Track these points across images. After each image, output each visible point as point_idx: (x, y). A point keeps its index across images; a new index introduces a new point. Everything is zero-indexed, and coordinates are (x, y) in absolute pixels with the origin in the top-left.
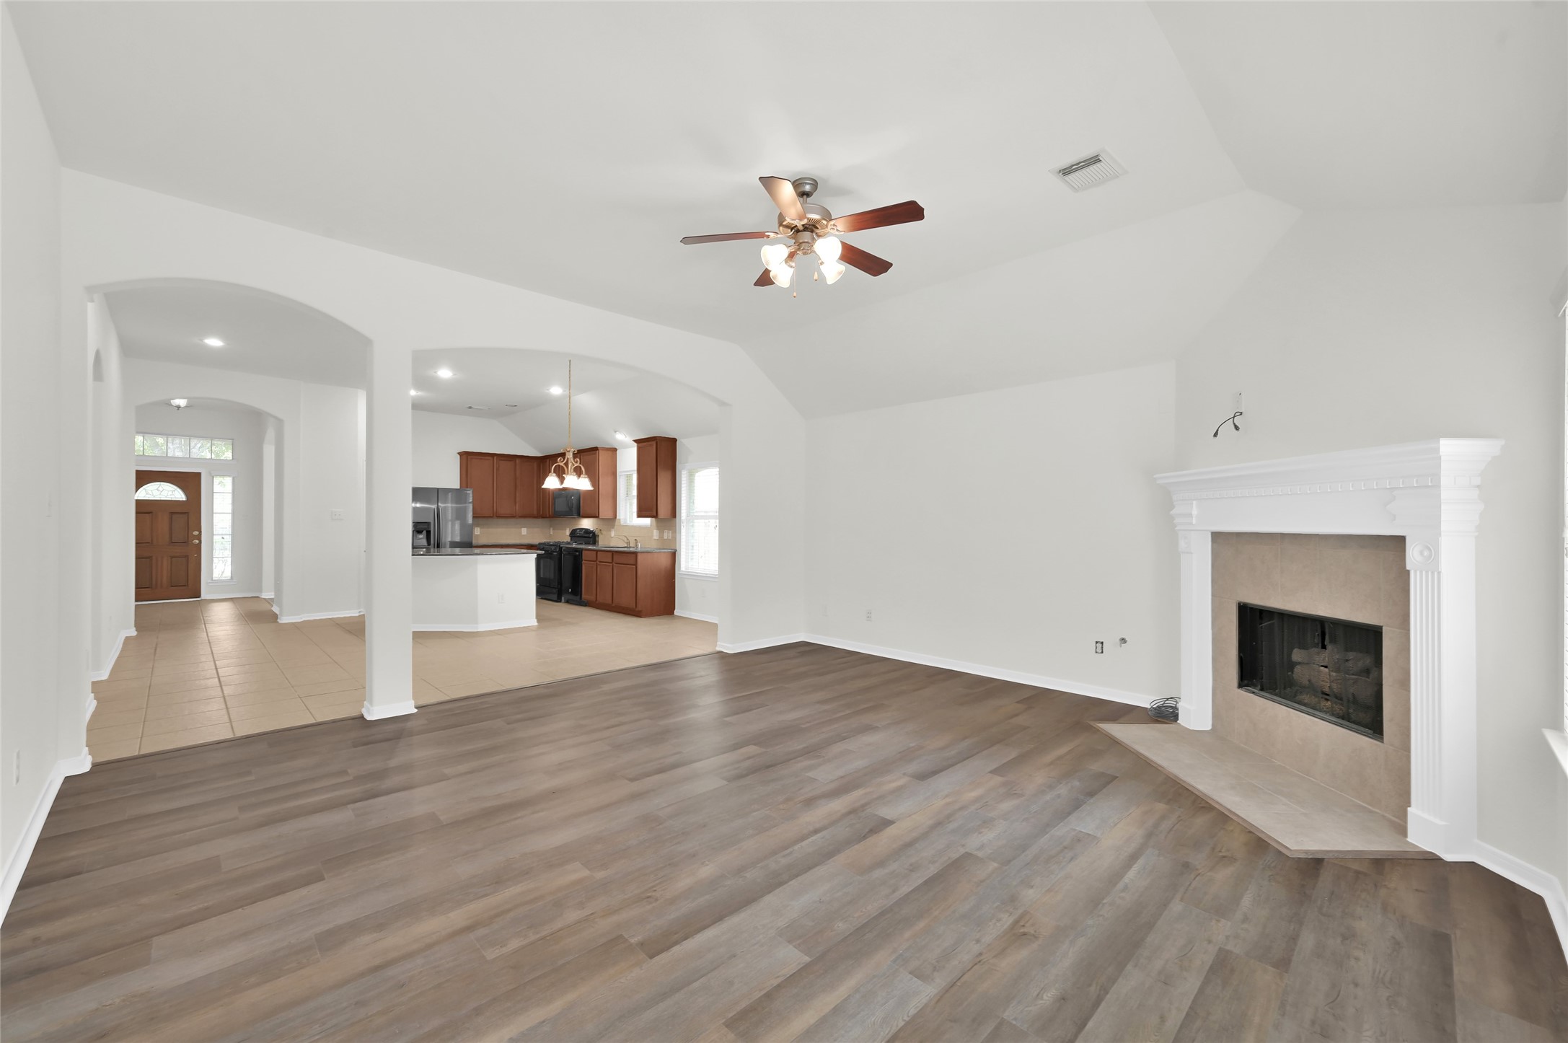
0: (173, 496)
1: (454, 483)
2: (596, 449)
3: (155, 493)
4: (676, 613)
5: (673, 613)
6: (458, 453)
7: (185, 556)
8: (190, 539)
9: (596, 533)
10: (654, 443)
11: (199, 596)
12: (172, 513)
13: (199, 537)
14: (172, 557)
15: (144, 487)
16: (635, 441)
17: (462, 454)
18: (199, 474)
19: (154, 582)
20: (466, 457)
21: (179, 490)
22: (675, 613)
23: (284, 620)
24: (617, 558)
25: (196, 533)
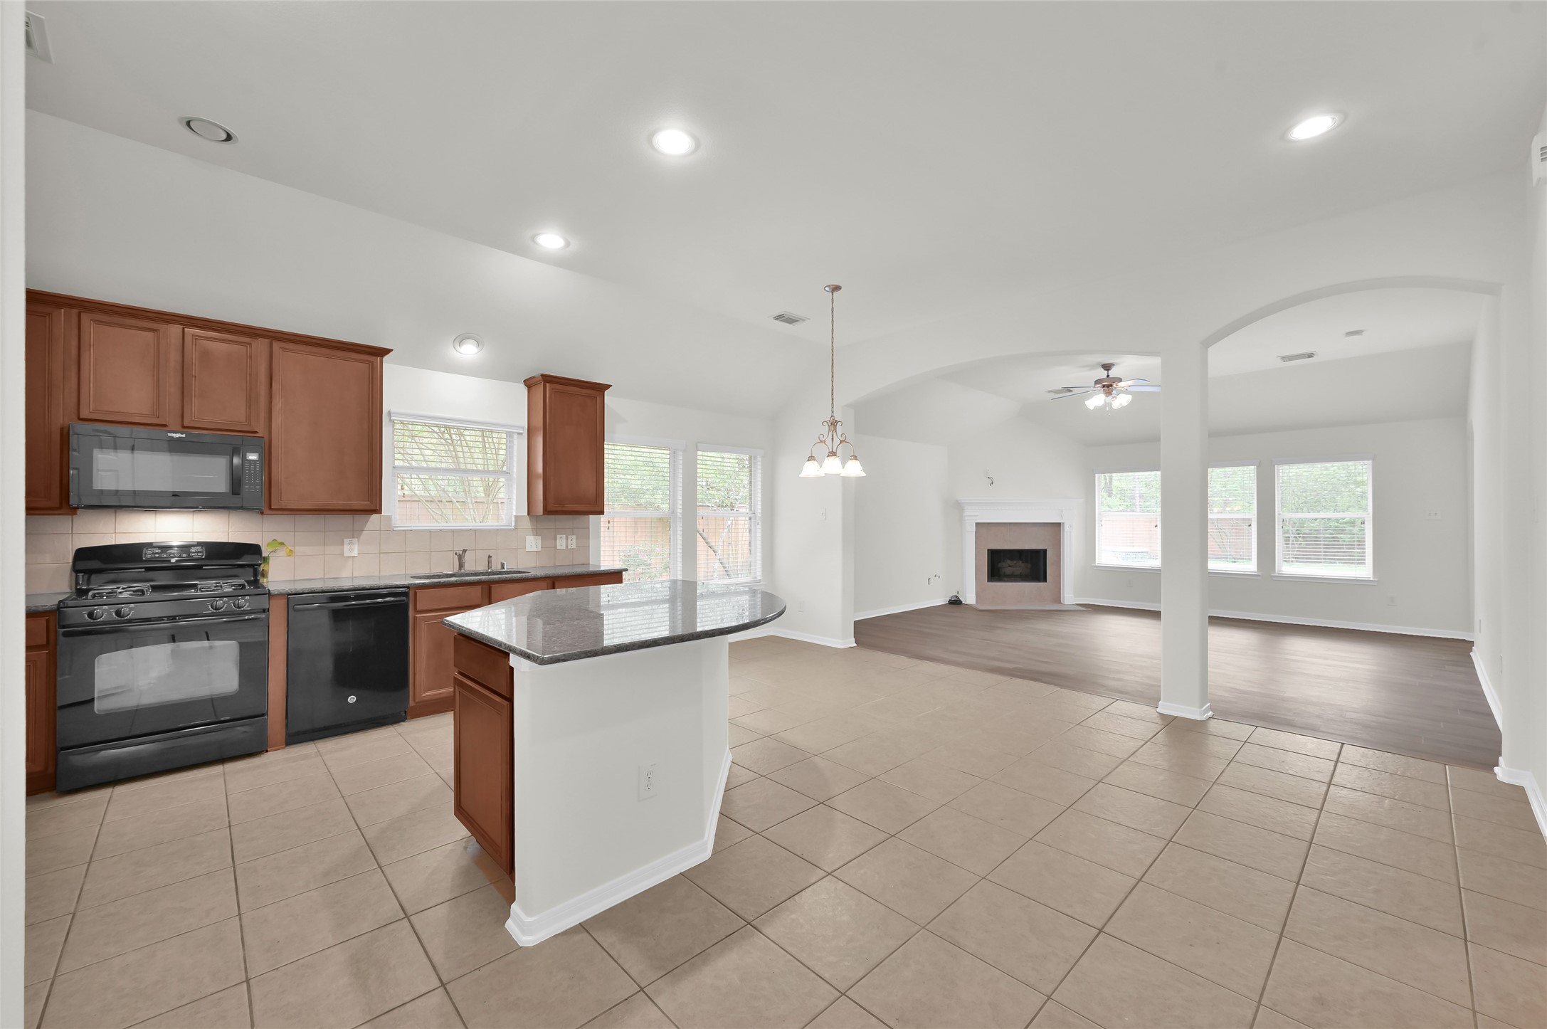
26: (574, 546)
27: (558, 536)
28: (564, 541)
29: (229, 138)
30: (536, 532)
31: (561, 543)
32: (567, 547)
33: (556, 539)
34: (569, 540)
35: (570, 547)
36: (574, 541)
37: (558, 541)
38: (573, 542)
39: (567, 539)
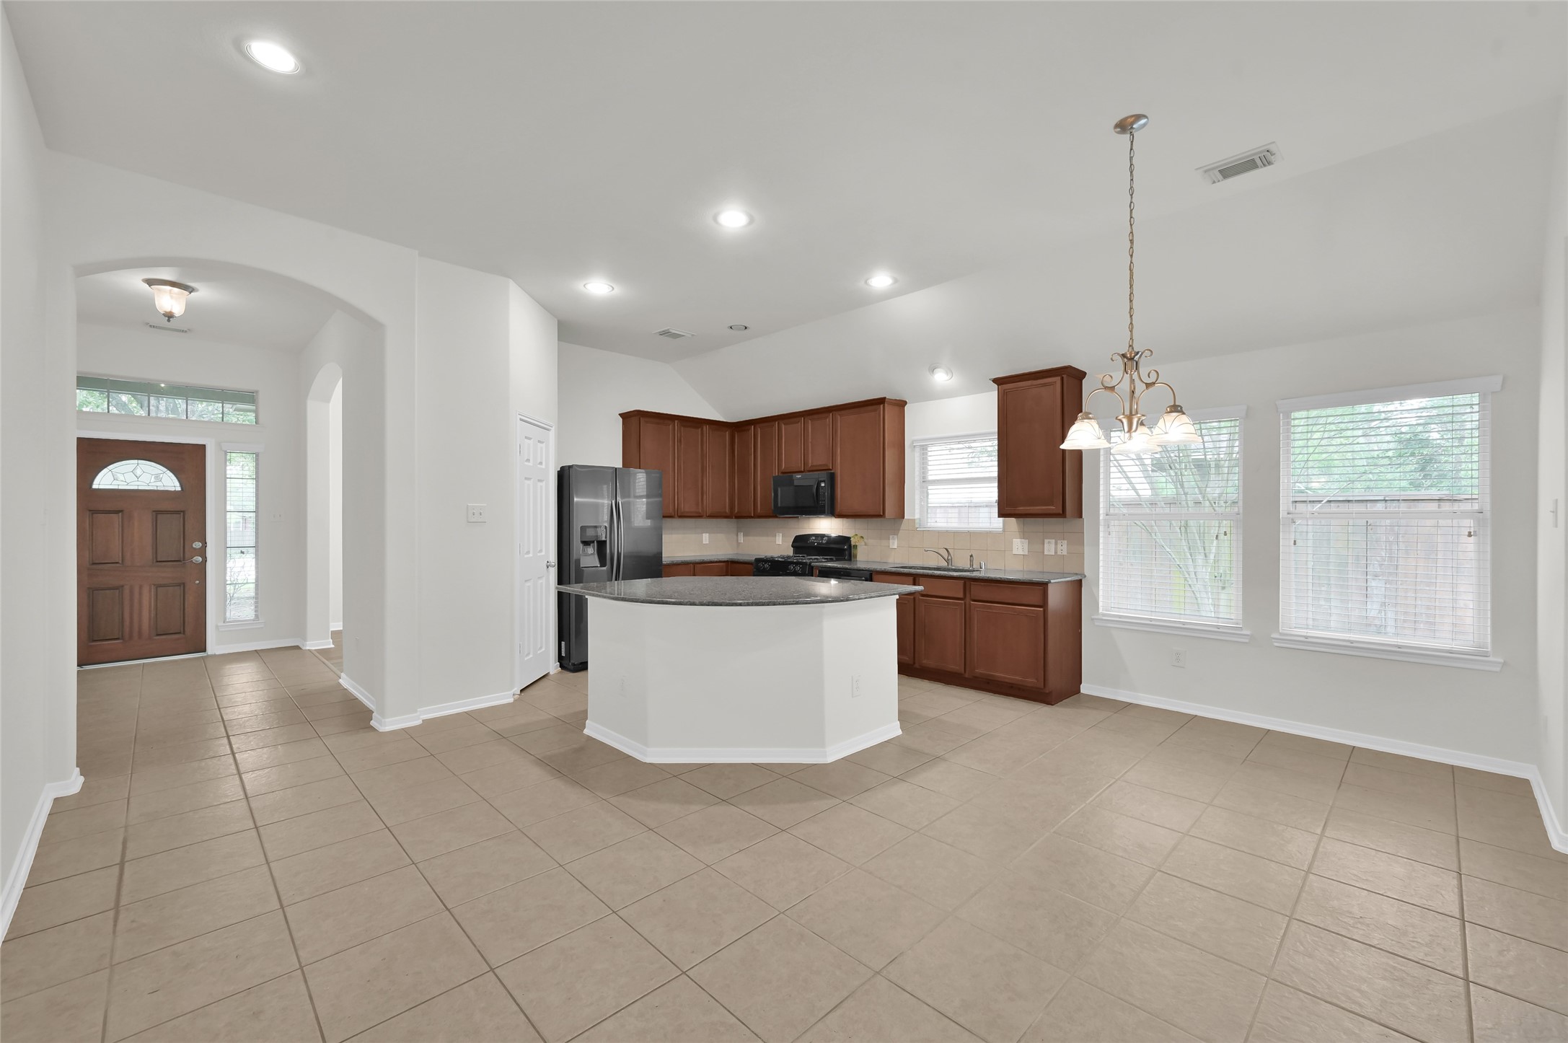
0: (159, 484)
1: (614, 458)
2: (881, 401)
3: (130, 477)
4: (1085, 688)
5: (1078, 691)
6: (621, 415)
7: (179, 585)
8: (187, 556)
9: (853, 542)
10: (1058, 379)
11: (204, 650)
12: (157, 512)
13: (203, 552)
14: (158, 586)
15: (111, 467)
16: (996, 381)
17: (625, 416)
18: (202, 448)
19: (127, 630)
20: (635, 422)
21: (171, 474)
22: (1082, 691)
23: (387, 723)
24: (977, 591)
25: (198, 545)
26: (1065, 553)
27: (1046, 541)
28: (1053, 546)
29: (746, 328)
30: (1024, 535)
31: (1049, 548)
32: (1056, 552)
33: (1044, 544)
34: (1059, 546)
35: (1059, 553)
36: (1065, 546)
37: (1045, 545)
38: (1063, 548)
39: (1056, 544)
